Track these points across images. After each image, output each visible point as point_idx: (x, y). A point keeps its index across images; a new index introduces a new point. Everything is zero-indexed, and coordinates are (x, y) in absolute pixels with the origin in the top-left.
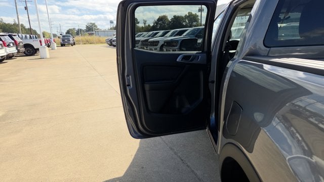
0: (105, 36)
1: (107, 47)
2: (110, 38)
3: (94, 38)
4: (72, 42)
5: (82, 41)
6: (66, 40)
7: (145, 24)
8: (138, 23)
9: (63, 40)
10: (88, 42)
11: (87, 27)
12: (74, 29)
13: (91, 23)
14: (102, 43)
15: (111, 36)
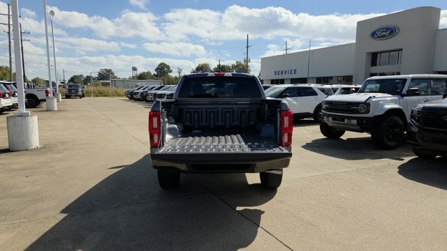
0: (124, 87)
1: (126, 101)
2: (131, 90)
3: (111, 89)
4: (80, 93)
5: (94, 93)
6: (73, 91)
7: (179, 73)
8: (171, 72)
9: (70, 91)
10: (101, 94)
11: (100, 74)
12: (81, 76)
13: (106, 70)
14: (119, 96)
15: (132, 87)
